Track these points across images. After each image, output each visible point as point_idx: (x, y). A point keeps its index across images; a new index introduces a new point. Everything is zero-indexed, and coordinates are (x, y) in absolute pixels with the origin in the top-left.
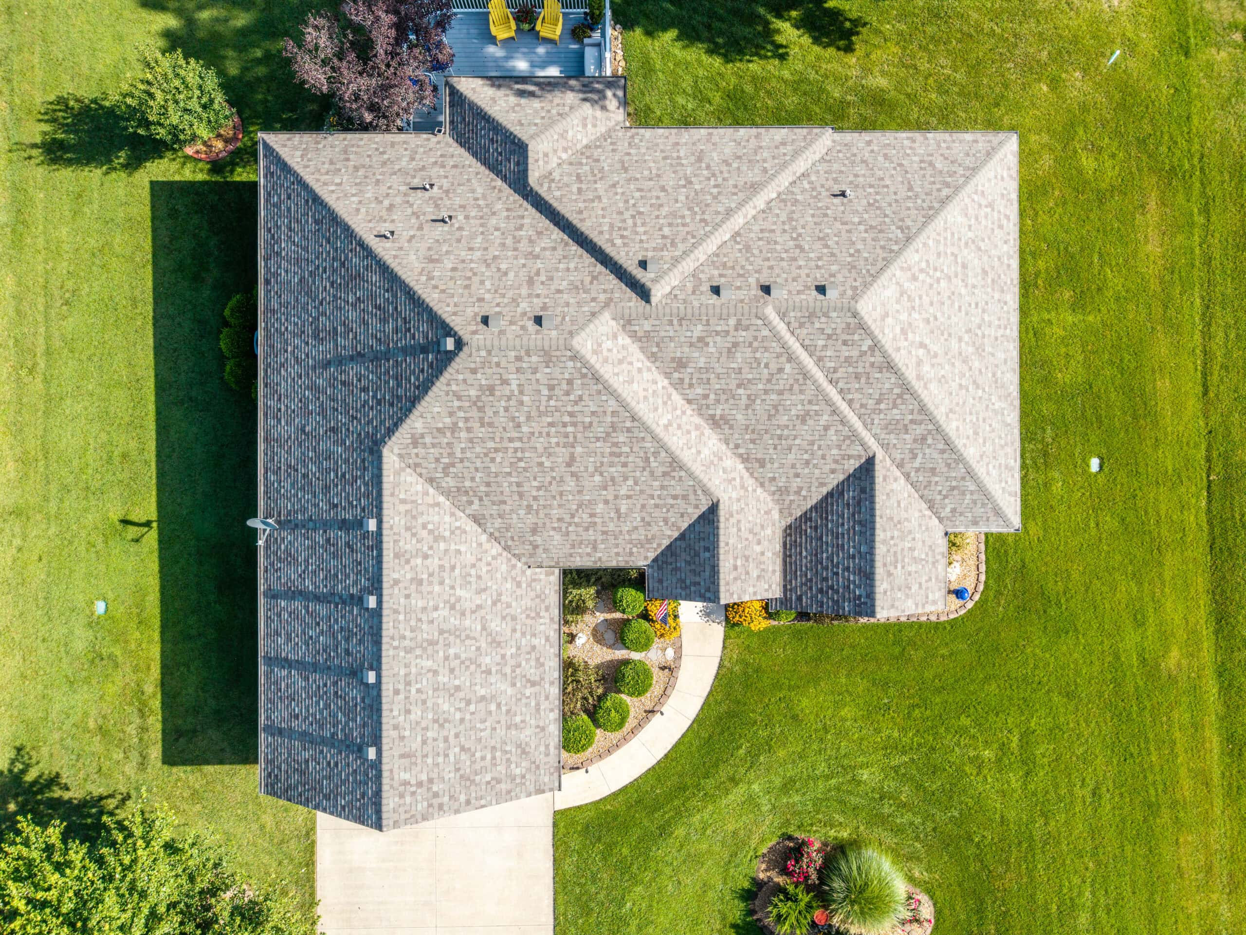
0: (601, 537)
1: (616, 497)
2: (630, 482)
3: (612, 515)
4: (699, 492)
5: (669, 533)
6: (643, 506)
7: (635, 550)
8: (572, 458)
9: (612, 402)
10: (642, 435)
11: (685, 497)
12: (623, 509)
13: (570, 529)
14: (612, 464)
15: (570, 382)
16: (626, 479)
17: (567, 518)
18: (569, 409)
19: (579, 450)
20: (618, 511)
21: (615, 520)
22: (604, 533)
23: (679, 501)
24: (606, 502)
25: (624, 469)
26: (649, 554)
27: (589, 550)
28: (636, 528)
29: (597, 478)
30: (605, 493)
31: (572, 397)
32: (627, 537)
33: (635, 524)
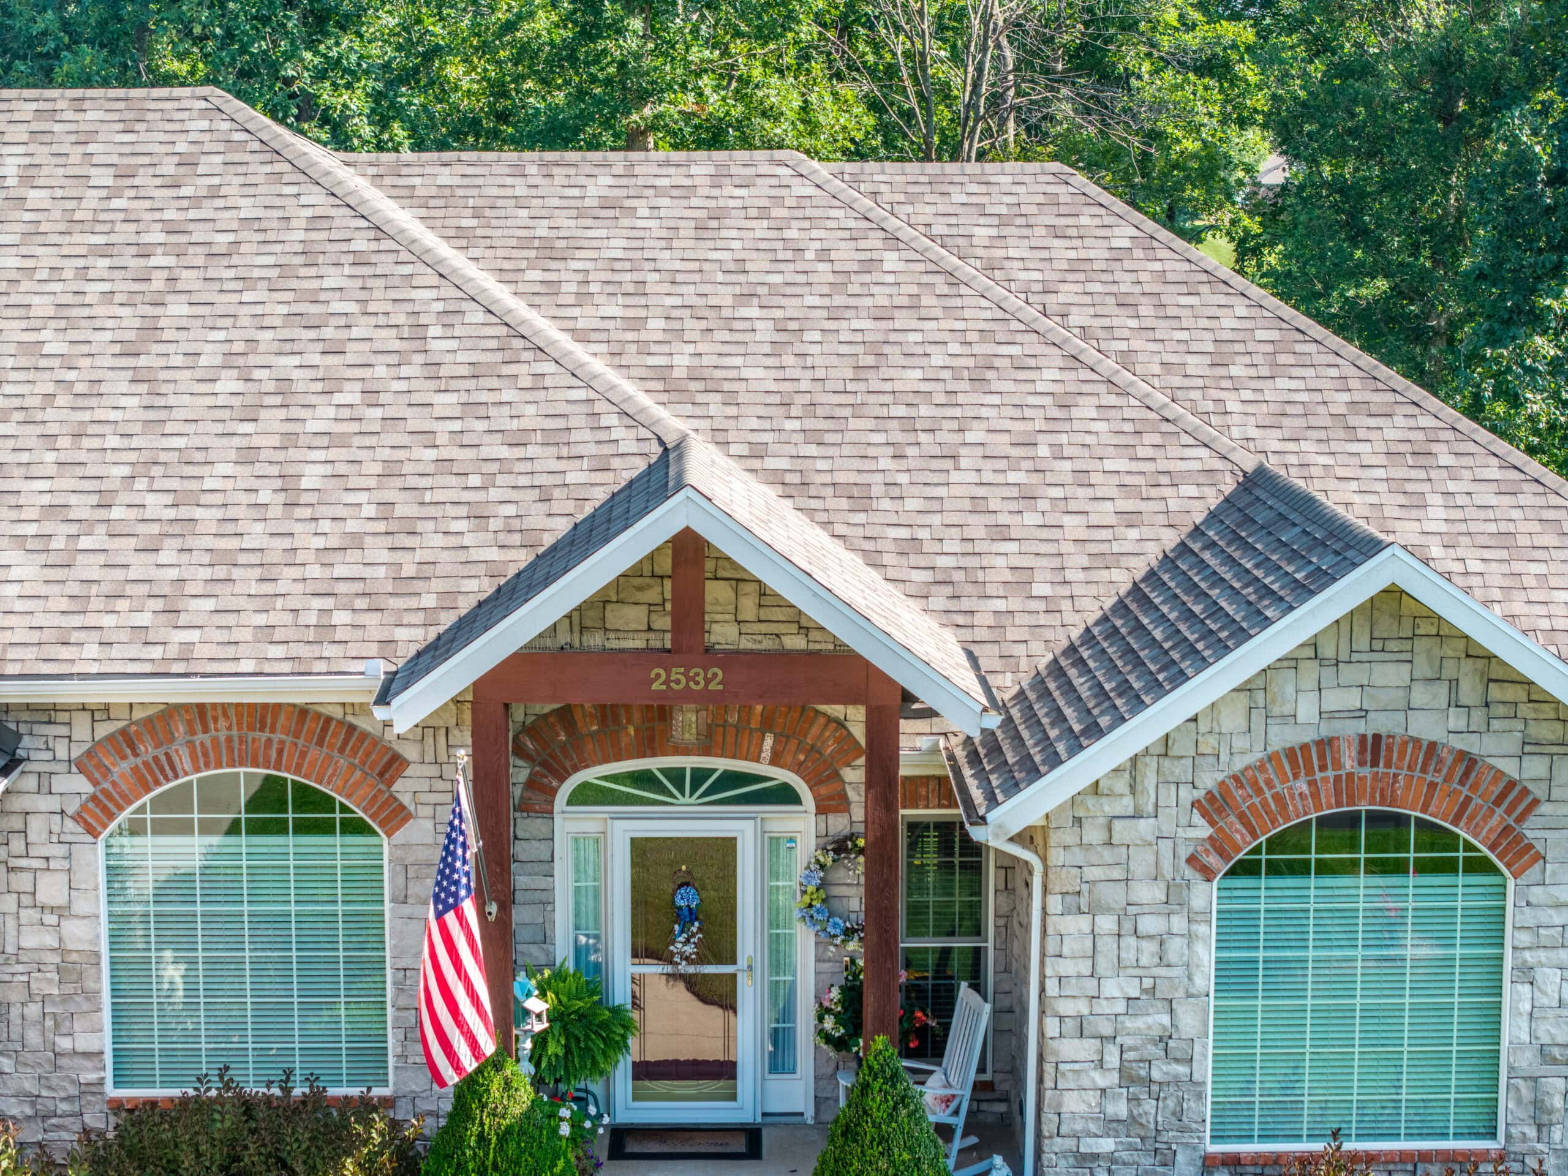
0: (205, 573)
1: (289, 440)
2: (350, 395)
3: (264, 497)
4: (613, 420)
5: (494, 554)
6: (391, 471)
7: (341, 617)
8: (151, 329)
9: (316, 197)
10: (407, 270)
11: (557, 438)
12: (311, 477)
13: (84, 543)
14: (287, 347)
15: (188, 162)
16: (331, 385)
17: (82, 507)
18: (169, 215)
19: (178, 308)
20: (288, 484)
21: (275, 511)
22: (217, 558)
23: (531, 451)
24: (248, 456)
25: (331, 360)
26: (401, 634)
27: (144, 619)
28: (356, 541)
29: (228, 384)
30: (248, 427)
31: (185, 191)
32: (314, 571)
33: (352, 526)
